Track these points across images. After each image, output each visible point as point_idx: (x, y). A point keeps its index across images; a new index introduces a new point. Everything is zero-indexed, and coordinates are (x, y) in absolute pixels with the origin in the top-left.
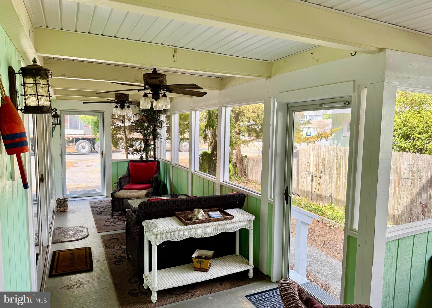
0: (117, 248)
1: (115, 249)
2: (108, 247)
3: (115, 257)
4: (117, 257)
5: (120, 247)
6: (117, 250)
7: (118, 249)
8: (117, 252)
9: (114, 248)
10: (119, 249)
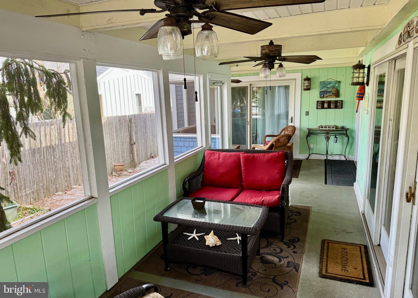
0: (284, 262)
1: (288, 260)
2: (295, 267)
3: (295, 247)
4: (292, 247)
5: (280, 261)
6: (287, 257)
7: (285, 259)
8: (288, 254)
9: (288, 262)
10: (283, 258)
